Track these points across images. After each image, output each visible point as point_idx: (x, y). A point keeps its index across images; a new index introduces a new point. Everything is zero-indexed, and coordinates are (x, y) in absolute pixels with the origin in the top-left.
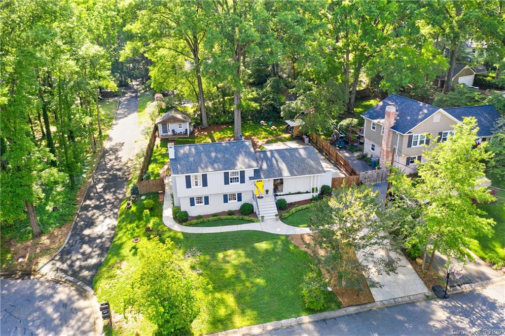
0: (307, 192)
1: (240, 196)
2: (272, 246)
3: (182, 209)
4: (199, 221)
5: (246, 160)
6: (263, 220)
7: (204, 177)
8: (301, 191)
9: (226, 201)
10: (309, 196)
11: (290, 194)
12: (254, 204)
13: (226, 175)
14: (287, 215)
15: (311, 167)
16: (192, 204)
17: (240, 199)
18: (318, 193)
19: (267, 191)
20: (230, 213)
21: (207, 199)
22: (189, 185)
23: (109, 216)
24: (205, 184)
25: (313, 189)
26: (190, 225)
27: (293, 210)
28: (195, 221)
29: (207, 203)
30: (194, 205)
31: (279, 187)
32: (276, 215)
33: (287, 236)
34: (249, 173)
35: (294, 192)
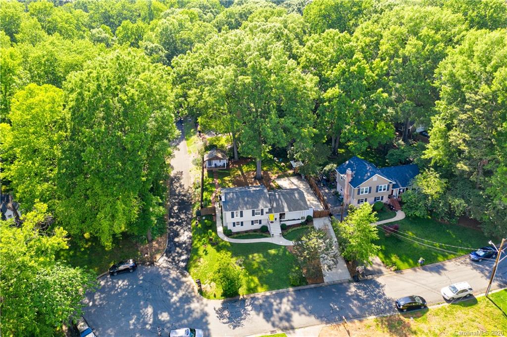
0: (299, 219)
1: (260, 221)
2: (277, 252)
3: (229, 228)
4: (238, 235)
5: (264, 203)
6: (273, 237)
7: (241, 213)
8: (296, 219)
9: (252, 224)
10: (299, 222)
11: (289, 220)
12: (268, 226)
13: (253, 212)
14: (286, 233)
15: (301, 206)
16: (234, 226)
17: (260, 223)
18: (305, 220)
19: (276, 219)
20: (255, 231)
21: (242, 223)
22: (233, 216)
23: (186, 230)
24: (242, 216)
25: (302, 218)
26: (233, 238)
27: (290, 230)
28: (236, 236)
29: (242, 225)
31: (283, 216)
32: (280, 234)
33: (285, 246)
34: (266, 210)
35: (291, 219)
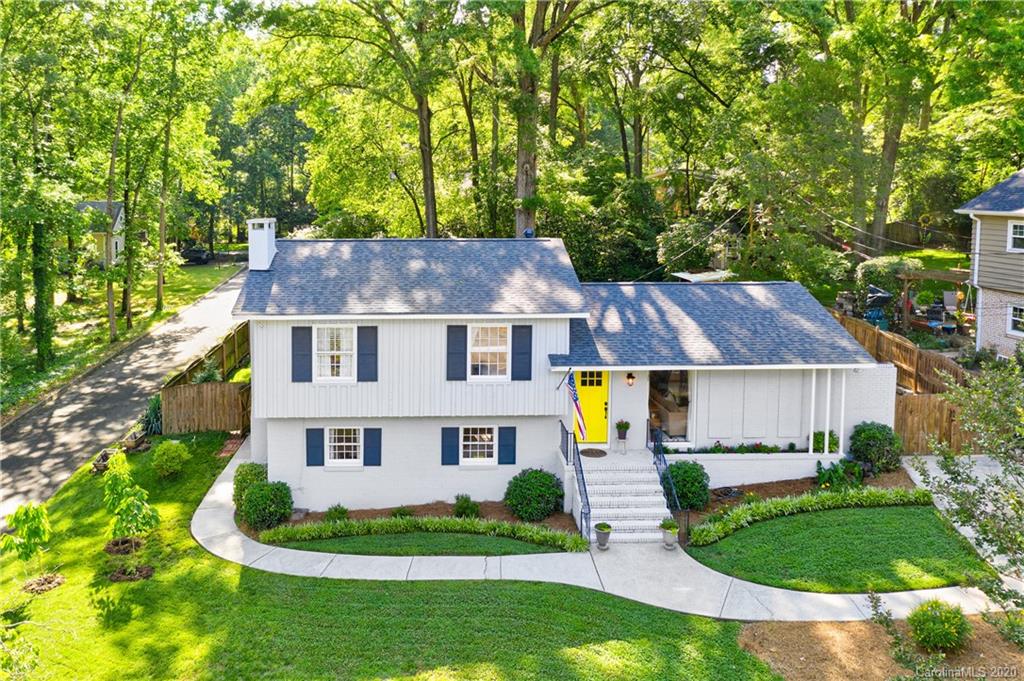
0: (792, 448)
1: (508, 437)
2: (656, 664)
3: (273, 477)
7: (368, 337)
8: (769, 443)
9: (450, 457)
10: (802, 466)
11: (718, 449)
12: (567, 474)
13: (457, 337)
14: (715, 529)
15: (805, 336)
16: (315, 457)
17: (508, 455)
18: (841, 454)
19: (622, 429)
20: (465, 507)
21: (374, 438)
22: (302, 371)
24: (368, 371)
25: (819, 437)
26: (290, 542)
27: (741, 513)
29: (373, 458)
30: (322, 463)
31: (673, 424)
32: (665, 526)
33: (728, 625)
34: (551, 339)
35: (734, 443)
